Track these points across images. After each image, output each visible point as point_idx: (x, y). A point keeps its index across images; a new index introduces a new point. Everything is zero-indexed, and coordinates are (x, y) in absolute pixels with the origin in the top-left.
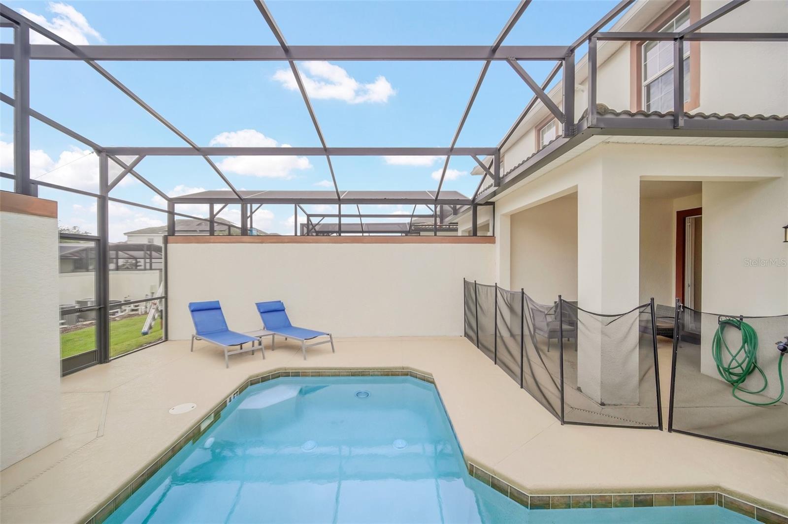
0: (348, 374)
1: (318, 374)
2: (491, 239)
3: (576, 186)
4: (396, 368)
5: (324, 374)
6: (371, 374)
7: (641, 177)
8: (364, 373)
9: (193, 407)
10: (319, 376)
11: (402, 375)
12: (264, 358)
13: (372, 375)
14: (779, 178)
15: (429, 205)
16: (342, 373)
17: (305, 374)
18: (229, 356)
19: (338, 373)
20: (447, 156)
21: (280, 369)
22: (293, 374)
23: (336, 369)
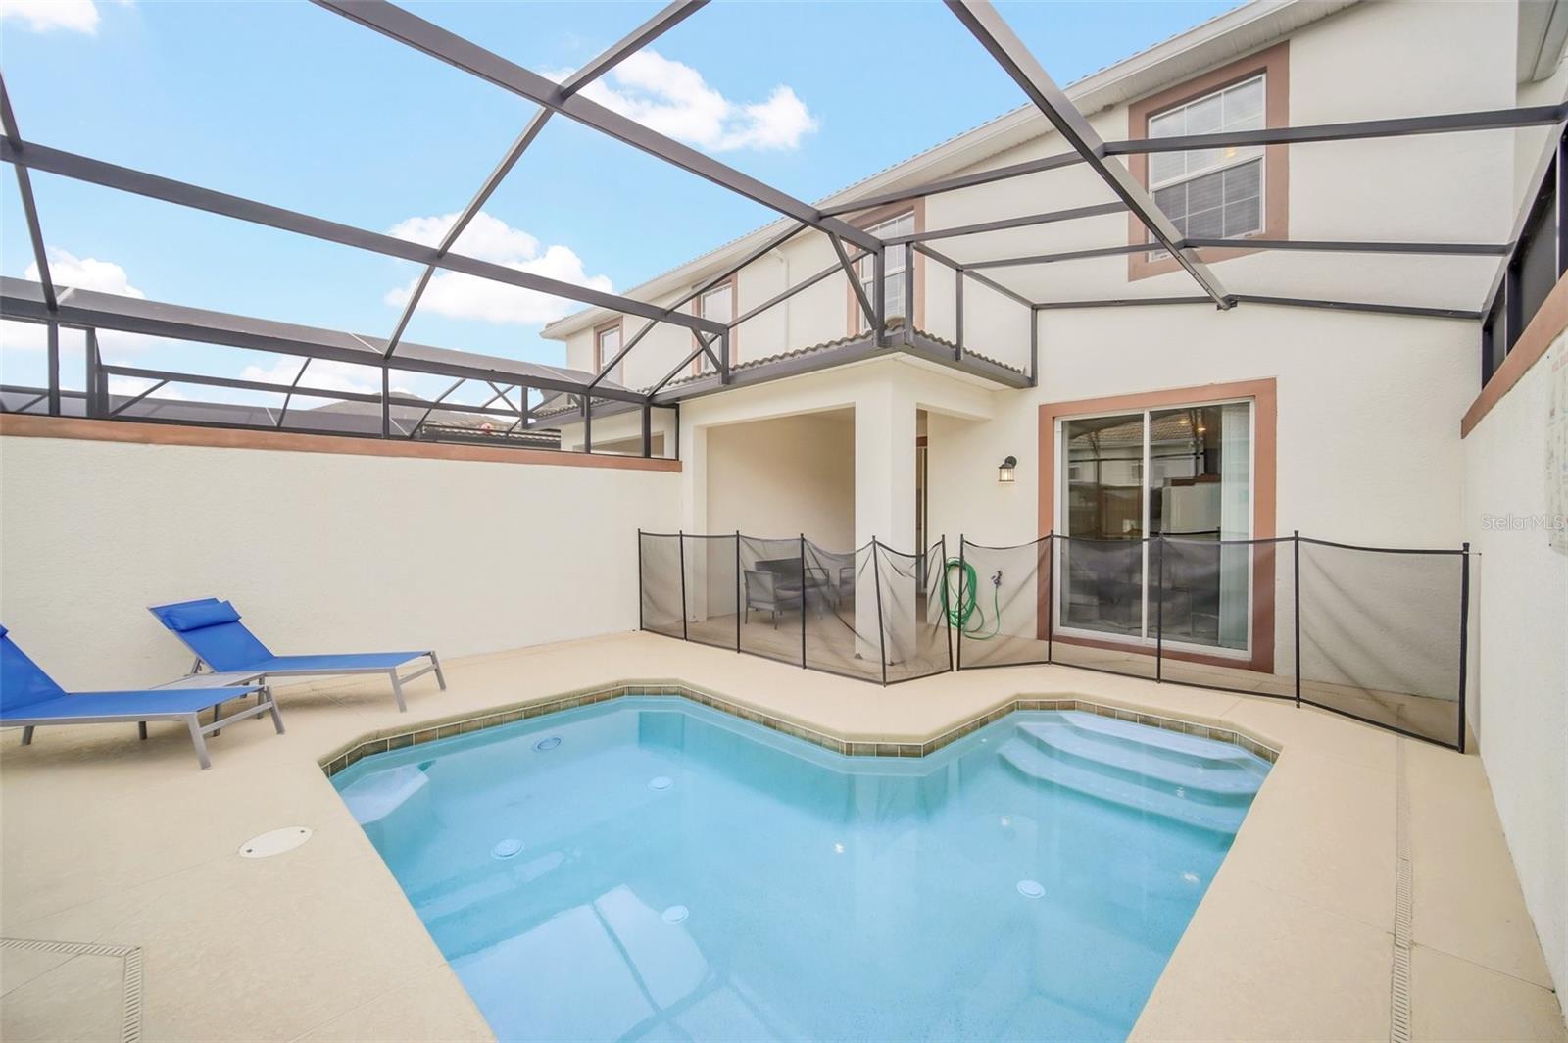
0: (519, 715)
1: (455, 730)
2: (675, 464)
3: (854, 403)
4: (606, 686)
5: (468, 726)
6: (561, 706)
7: (918, 404)
8: (549, 707)
9: (302, 832)
10: (458, 733)
11: (615, 697)
12: (280, 730)
13: (563, 709)
14: (989, 420)
15: (495, 384)
16: (507, 718)
17: (424, 736)
18: (206, 737)
19: (497, 720)
20: (427, 266)
21: (366, 738)
22: (394, 744)
23: (495, 711)
